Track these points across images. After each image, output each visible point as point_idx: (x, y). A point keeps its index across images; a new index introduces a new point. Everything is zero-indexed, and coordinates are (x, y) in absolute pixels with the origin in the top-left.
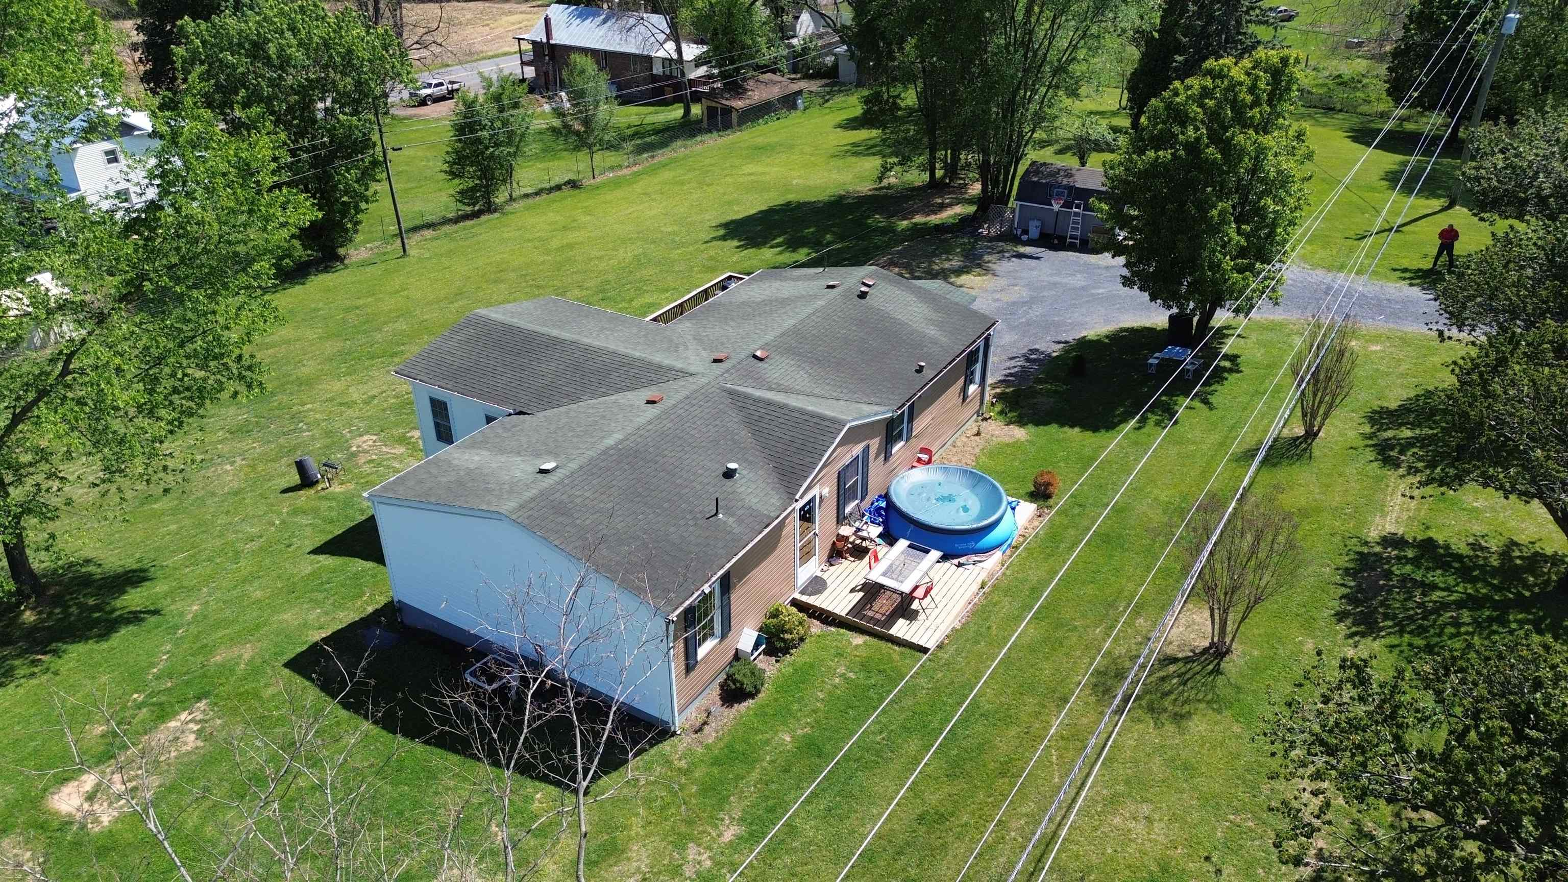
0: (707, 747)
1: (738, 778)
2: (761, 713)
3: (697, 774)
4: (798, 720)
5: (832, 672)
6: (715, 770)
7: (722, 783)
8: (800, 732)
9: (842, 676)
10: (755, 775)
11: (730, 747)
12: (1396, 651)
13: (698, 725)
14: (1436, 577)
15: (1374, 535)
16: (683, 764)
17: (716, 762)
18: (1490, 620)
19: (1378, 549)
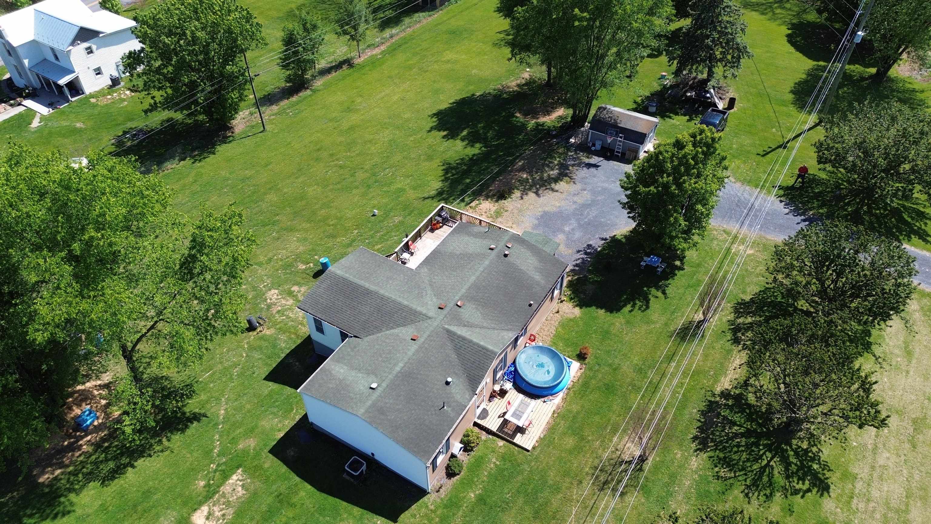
0: (442, 499)
1: (454, 515)
2: (462, 482)
3: (438, 513)
4: (476, 486)
5: (490, 461)
6: (445, 511)
7: (448, 517)
8: (477, 492)
9: (495, 463)
10: (460, 513)
11: (450, 499)
12: (712, 459)
13: (438, 488)
14: (737, 418)
15: (718, 389)
16: (432, 507)
17: (446, 507)
18: (753, 444)
19: (718, 399)
